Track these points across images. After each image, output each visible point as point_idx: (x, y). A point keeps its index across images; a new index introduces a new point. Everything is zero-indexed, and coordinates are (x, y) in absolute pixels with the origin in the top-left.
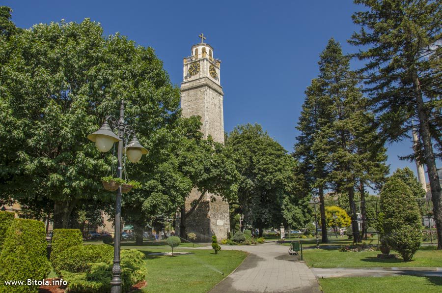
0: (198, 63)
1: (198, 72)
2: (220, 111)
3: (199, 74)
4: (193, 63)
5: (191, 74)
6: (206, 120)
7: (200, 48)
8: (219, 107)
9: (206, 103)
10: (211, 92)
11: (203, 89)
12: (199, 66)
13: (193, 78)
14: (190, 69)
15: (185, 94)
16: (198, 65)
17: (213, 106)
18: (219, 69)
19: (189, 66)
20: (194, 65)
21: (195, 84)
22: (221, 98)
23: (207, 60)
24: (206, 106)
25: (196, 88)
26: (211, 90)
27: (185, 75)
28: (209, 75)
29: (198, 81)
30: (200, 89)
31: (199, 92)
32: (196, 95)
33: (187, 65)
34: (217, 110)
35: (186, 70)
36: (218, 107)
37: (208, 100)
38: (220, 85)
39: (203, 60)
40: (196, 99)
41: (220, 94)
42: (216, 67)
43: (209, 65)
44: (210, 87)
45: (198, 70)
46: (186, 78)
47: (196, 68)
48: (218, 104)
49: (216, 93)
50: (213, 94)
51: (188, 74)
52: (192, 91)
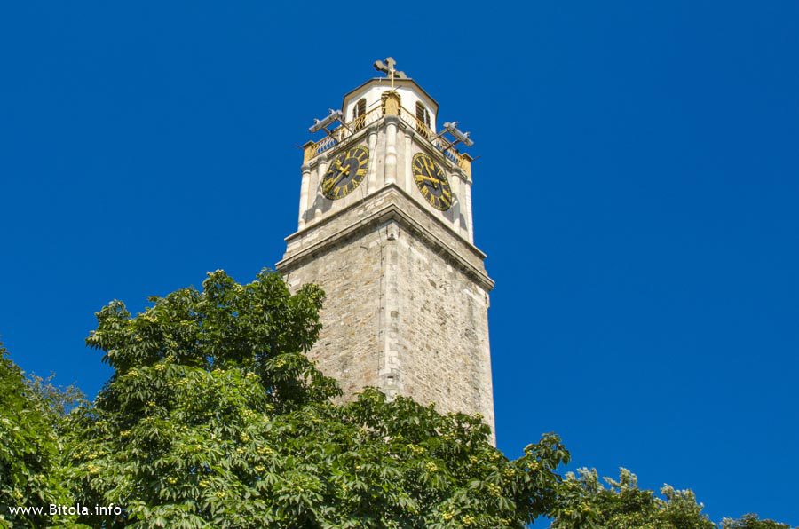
0: (364, 143)
1: (359, 178)
2: (474, 353)
3: (364, 182)
4: (342, 150)
5: (330, 195)
6: (387, 371)
7: (373, 95)
8: (468, 334)
9: (388, 295)
10: (420, 253)
11: (375, 240)
12: (366, 157)
13: (337, 206)
14: (328, 176)
15: (301, 276)
16: (360, 151)
17: (431, 317)
18: (464, 179)
19: (323, 169)
20: (342, 159)
21: (342, 226)
22: (481, 299)
23: (400, 126)
24: (389, 308)
25: (346, 239)
26: (417, 243)
27: (304, 206)
28: (410, 186)
29: (356, 213)
30: (364, 240)
31: (361, 255)
32: (344, 271)
33: (315, 166)
34: (455, 340)
35: (310, 187)
36: (460, 328)
37: (401, 281)
38: (471, 241)
39: (384, 127)
40: (345, 288)
41: (472, 277)
42: (450, 170)
43: (411, 150)
44: (413, 231)
45: (360, 172)
46: (310, 215)
47: (354, 166)
48: (460, 316)
49: (450, 268)
50: (428, 267)
51: (319, 197)
52: (330, 256)
